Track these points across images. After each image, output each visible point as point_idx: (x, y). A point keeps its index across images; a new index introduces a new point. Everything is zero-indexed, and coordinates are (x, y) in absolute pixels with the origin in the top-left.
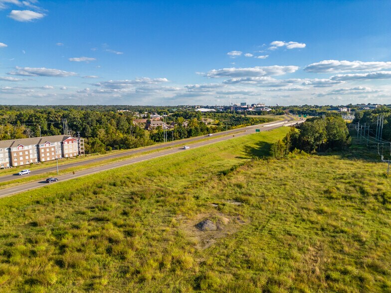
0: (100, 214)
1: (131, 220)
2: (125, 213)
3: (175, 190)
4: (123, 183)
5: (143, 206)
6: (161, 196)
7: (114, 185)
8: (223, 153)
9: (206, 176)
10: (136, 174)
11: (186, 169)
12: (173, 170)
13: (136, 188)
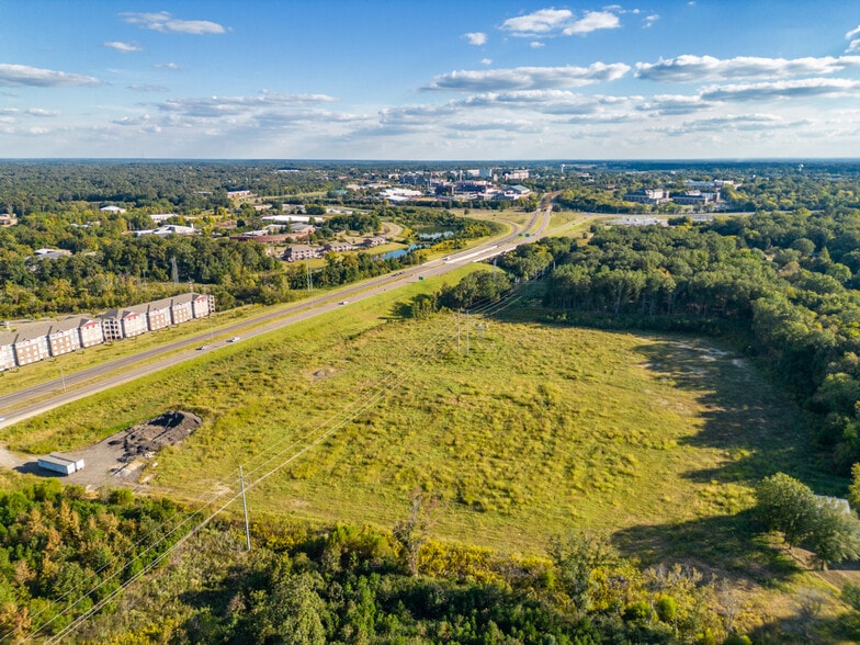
0: (256, 369)
1: (275, 371)
2: (271, 368)
3: (306, 353)
4: (266, 348)
5: (283, 363)
6: (295, 357)
7: (260, 349)
8: (365, 313)
9: (335, 340)
10: (276, 340)
11: (321, 333)
12: (308, 335)
13: (277, 352)
